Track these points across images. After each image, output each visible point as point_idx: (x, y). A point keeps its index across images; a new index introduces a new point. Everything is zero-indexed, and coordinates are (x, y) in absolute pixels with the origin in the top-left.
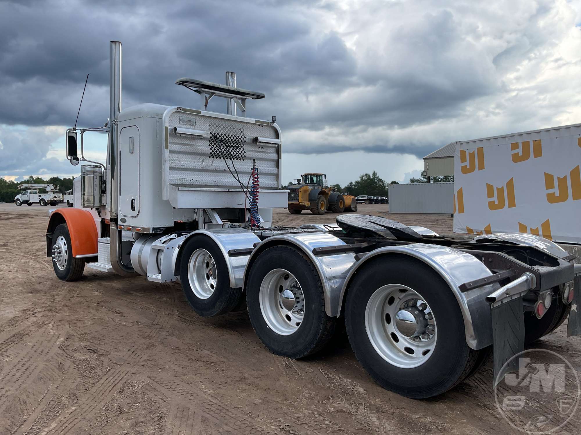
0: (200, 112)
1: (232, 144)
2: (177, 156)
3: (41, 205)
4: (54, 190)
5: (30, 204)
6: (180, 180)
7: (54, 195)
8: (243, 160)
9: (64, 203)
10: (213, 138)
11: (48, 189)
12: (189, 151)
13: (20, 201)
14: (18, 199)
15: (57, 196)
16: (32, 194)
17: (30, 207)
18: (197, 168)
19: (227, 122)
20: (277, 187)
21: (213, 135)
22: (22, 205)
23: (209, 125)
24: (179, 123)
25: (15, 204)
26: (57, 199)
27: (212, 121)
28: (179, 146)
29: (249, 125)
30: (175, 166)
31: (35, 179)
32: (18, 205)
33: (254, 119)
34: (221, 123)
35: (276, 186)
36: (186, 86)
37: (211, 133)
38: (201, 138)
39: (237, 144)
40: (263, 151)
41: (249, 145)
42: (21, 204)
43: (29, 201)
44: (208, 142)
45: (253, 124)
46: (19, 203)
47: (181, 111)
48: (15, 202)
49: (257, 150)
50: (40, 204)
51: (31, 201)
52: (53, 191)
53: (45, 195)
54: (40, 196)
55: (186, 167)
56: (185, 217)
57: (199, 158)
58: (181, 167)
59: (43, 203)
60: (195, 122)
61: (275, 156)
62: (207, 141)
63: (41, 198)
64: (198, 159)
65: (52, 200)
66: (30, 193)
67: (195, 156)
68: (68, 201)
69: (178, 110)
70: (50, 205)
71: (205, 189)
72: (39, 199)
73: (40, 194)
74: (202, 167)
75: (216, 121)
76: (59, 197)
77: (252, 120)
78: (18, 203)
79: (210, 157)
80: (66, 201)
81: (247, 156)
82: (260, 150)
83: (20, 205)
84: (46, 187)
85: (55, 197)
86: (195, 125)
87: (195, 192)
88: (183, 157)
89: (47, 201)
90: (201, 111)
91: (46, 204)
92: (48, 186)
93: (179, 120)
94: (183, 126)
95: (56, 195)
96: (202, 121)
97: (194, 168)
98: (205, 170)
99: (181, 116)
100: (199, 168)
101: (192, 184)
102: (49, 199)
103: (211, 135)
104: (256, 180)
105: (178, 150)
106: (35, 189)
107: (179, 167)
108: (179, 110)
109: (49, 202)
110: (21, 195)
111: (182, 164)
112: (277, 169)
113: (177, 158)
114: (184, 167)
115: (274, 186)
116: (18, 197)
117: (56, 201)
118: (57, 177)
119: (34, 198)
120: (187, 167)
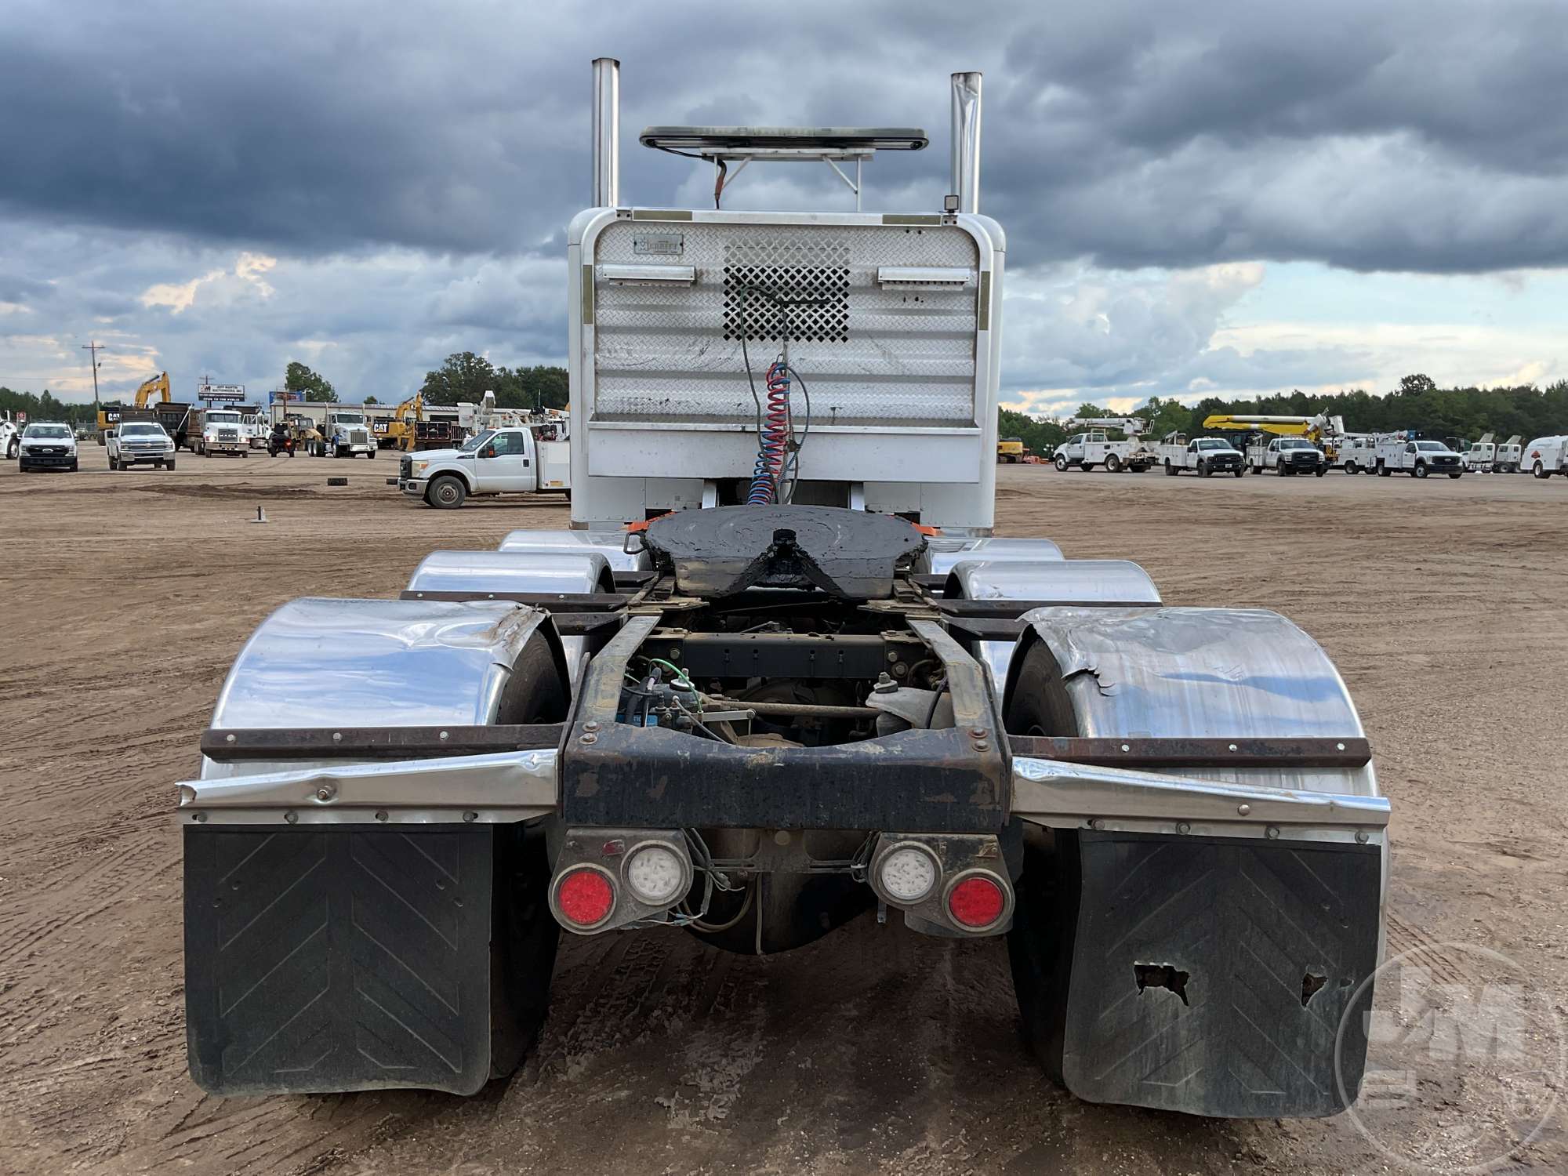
0: (689, 216)
1: (804, 295)
2: (625, 341)
3: (1109, 471)
4: (1141, 432)
5: (1088, 467)
6: (630, 404)
7: (1140, 445)
8: (845, 339)
9: (1159, 465)
10: (733, 282)
11: (1128, 430)
12: (657, 323)
13: (1064, 459)
14: (1060, 455)
15: (1147, 449)
16: (1092, 443)
17: (1087, 476)
18: (680, 368)
19: (787, 234)
20: (970, 417)
21: (733, 276)
22: (1070, 469)
23: (727, 248)
24: (632, 252)
25: (1052, 466)
26: (1147, 455)
27: (735, 234)
28: (628, 312)
29: (869, 234)
30: (615, 367)
31: (1162, 404)
32: (1060, 470)
33: (881, 215)
34: (763, 237)
35: (966, 415)
36: (663, 148)
37: (727, 270)
38: (683, 286)
39: (822, 295)
40: (922, 307)
41: (866, 294)
42: (1068, 465)
43: (1083, 459)
44: (723, 295)
45: (878, 228)
46: (1063, 463)
47: (629, 219)
48: (1052, 460)
49: (900, 305)
50: (1107, 468)
51: (1089, 459)
52: (1139, 434)
53: (1119, 445)
54: (1107, 447)
55: (647, 368)
56: (678, 499)
57: (691, 342)
58: (634, 367)
59: (1113, 465)
60: (681, 245)
61: (967, 322)
62: (717, 295)
63: (1109, 452)
64: (690, 346)
65: (1133, 457)
66: (1088, 439)
67: (680, 338)
68: (1167, 460)
69: (619, 219)
70: (1129, 470)
71: (691, 426)
72: (1105, 456)
73: (1108, 443)
74: (696, 365)
75: (751, 234)
76: (1152, 451)
77: (873, 218)
78: (1060, 464)
79: (727, 337)
80: (1162, 461)
81: (854, 327)
82: (911, 304)
83: (1065, 470)
84: (1123, 425)
85: (1143, 450)
86: (680, 252)
87: (640, 433)
88: (642, 342)
89: (1121, 461)
90: (694, 211)
91: (1119, 468)
92: (1129, 421)
93: (632, 245)
94: (645, 259)
95: (1145, 444)
96: (704, 240)
97: (674, 368)
98: (707, 372)
99: (638, 232)
100: (686, 369)
101: (664, 412)
102: (1127, 456)
103: (727, 276)
104: (781, 396)
105: (624, 323)
106: (1099, 430)
107: (627, 368)
108: (624, 218)
109: (1127, 462)
110: (1066, 444)
111: (635, 361)
112: (973, 361)
113: (627, 344)
114: (640, 367)
115: (958, 415)
116: (1062, 449)
117: (1143, 460)
118: (1217, 399)
119: (1094, 452)
120: (653, 366)
